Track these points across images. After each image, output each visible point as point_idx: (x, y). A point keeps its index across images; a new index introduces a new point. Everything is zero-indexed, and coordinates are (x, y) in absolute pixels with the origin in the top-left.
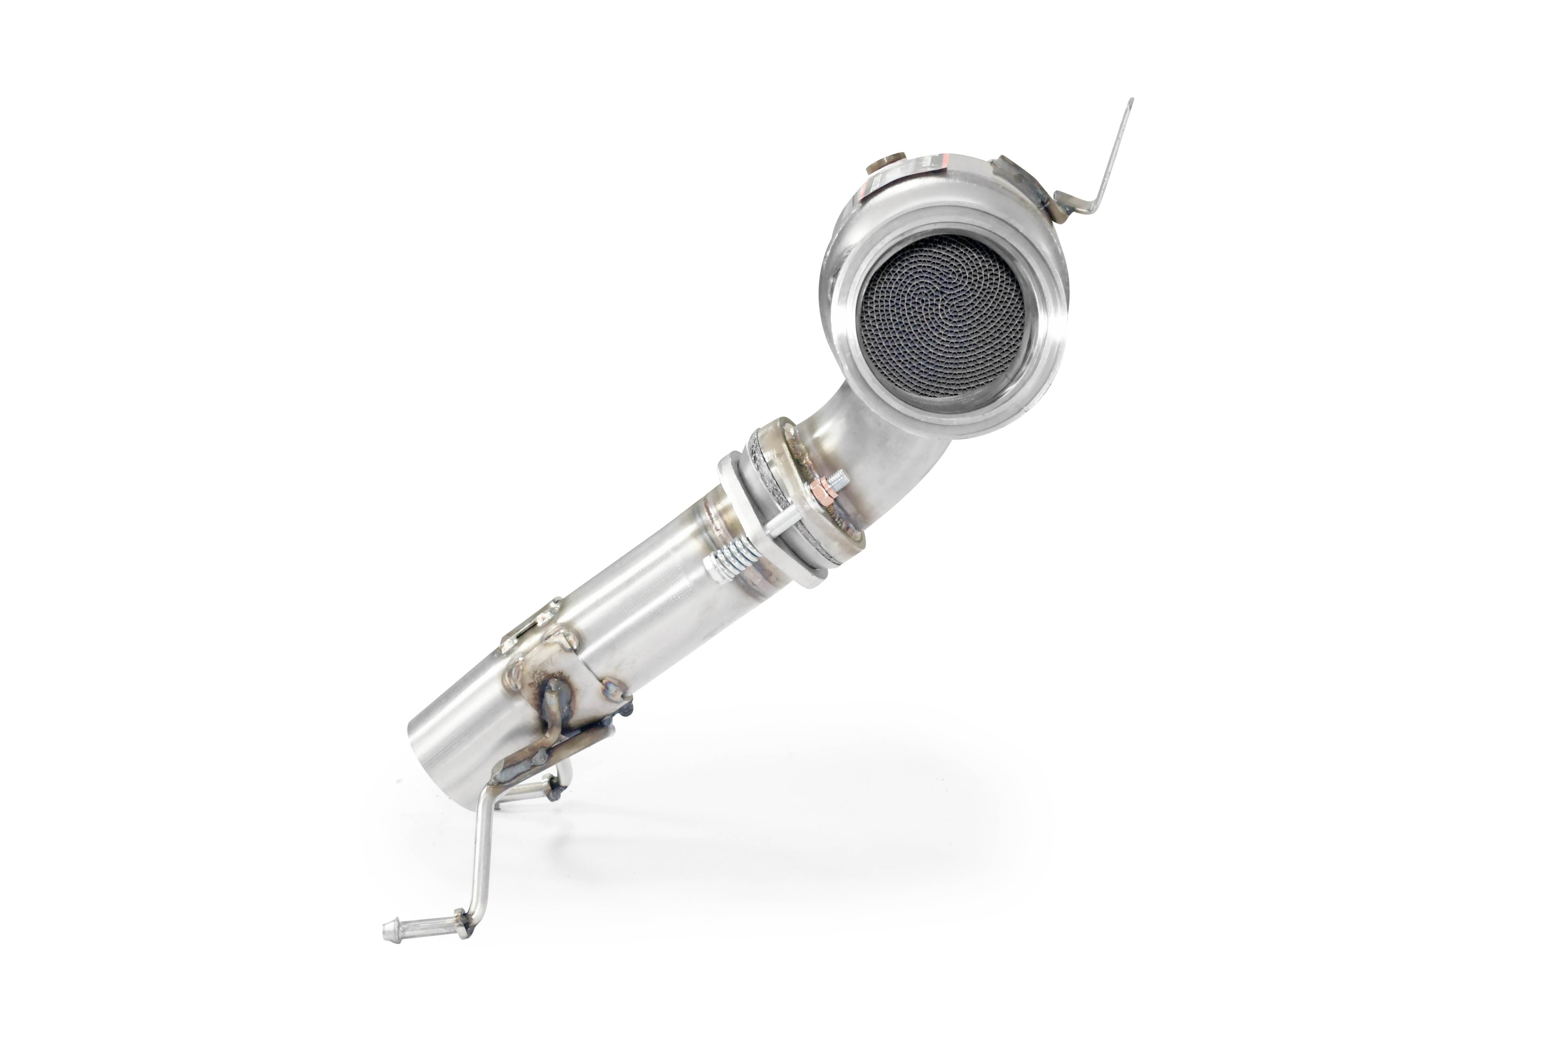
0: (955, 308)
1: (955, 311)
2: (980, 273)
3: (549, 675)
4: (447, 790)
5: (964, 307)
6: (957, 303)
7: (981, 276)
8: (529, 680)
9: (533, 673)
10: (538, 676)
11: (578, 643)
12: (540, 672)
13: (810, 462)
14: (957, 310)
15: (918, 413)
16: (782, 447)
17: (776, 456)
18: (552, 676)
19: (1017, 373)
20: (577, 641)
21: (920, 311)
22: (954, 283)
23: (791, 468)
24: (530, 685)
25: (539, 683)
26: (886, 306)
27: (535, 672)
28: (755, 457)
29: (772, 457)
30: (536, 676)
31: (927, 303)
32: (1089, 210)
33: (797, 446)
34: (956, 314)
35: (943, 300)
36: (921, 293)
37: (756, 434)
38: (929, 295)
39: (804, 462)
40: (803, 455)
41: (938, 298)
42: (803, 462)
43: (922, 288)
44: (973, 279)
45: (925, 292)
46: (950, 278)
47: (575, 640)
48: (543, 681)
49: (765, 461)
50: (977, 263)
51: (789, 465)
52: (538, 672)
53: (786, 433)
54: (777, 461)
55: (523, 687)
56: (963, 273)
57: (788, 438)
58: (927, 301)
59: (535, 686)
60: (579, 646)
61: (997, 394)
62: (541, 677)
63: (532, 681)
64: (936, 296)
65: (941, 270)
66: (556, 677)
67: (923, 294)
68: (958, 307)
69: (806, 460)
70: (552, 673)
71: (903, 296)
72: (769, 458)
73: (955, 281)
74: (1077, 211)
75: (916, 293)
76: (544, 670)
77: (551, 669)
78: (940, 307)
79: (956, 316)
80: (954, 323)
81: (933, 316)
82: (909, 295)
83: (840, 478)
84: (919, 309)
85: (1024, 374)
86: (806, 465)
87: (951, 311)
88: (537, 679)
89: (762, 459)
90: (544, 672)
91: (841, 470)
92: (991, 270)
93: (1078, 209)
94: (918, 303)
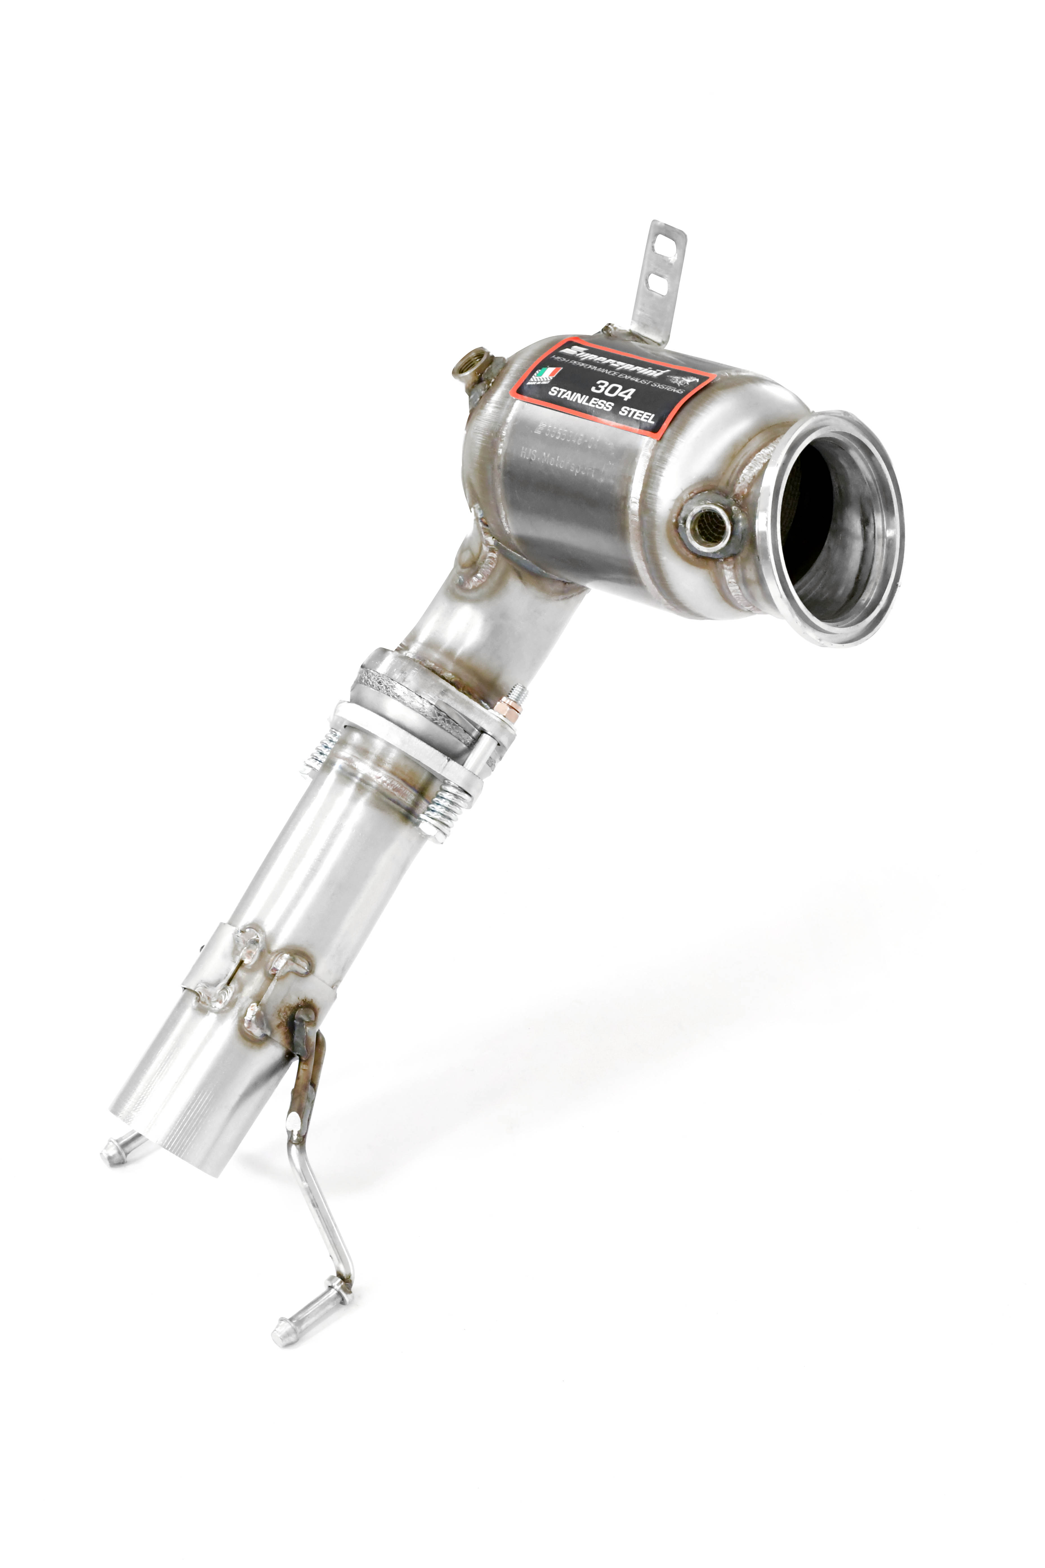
3: (294, 1008)
4: (201, 1166)
8: (277, 1022)
9: (277, 1013)
10: (283, 1014)
11: (307, 963)
12: (285, 1009)
18: (298, 1007)
20: (305, 961)
24: (278, 1026)
25: (286, 1020)
27: (280, 1011)
30: (282, 1014)
47: (304, 961)
48: (290, 1017)
52: (283, 1009)
55: (272, 1032)
59: (284, 1025)
60: (310, 965)
62: (286, 1013)
63: (278, 1022)
66: (301, 1007)
70: (296, 1004)
76: (288, 1005)
77: (294, 1001)
88: (284, 1017)
90: (288, 1007)
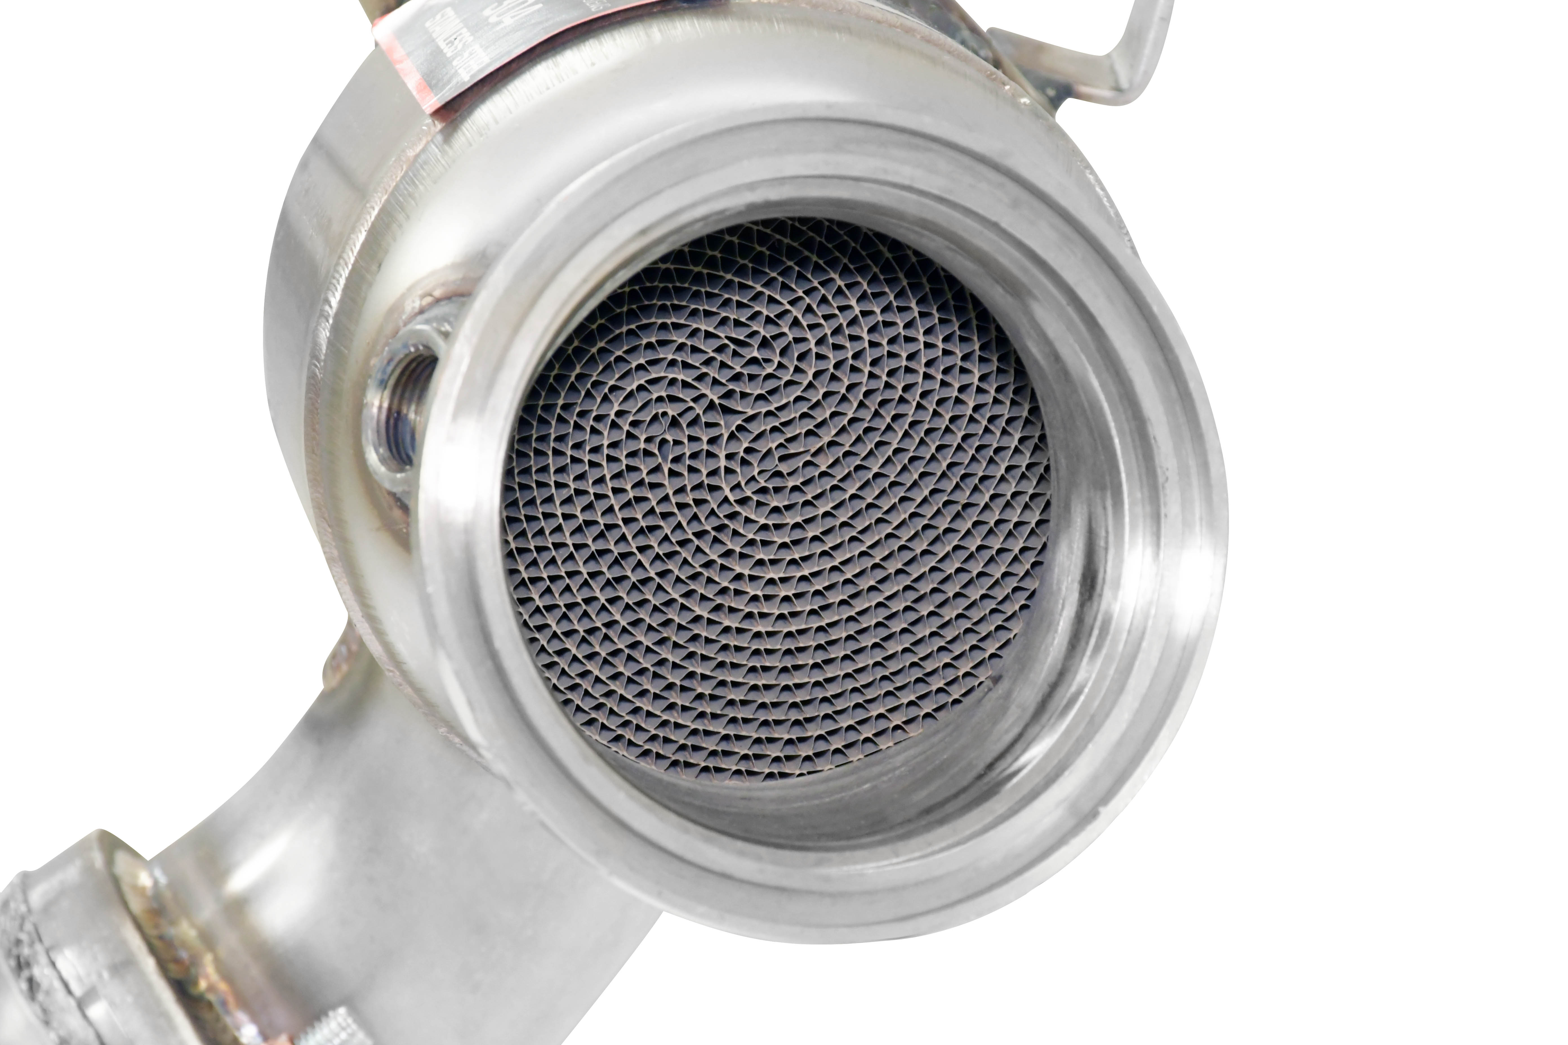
0: (772, 464)
1: (778, 474)
2: (853, 338)
5: (808, 458)
6: (781, 445)
7: (858, 347)
13: (223, 986)
14: (784, 468)
15: (741, 853)
16: (124, 943)
17: (106, 975)
19: (1054, 687)
21: (655, 479)
22: (769, 376)
23: (165, 1015)
26: (538, 471)
28: (31, 981)
29: (94, 978)
31: (678, 451)
32: (1118, 89)
33: (172, 931)
34: (777, 482)
35: (732, 436)
36: (655, 418)
37: (19, 896)
38: (684, 422)
39: (203, 985)
40: (195, 961)
41: (714, 432)
42: (195, 983)
43: (660, 399)
44: (833, 357)
45: (671, 413)
46: (754, 361)
49: (69, 992)
50: (844, 303)
51: (158, 1002)
53: (126, 889)
54: (112, 988)
56: (797, 340)
57: (136, 905)
58: (677, 443)
61: (990, 766)
64: (709, 425)
65: (722, 335)
67: (666, 422)
68: (782, 459)
69: (207, 977)
71: (594, 431)
72: (80, 979)
73: (769, 370)
74: (1078, 96)
75: (639, 417)
78: (723, 463)
79: (777, 490)
80: (775, 515)
81: (699, 495)
82: (614, 425)
83: (337, 1035)
84: (650, 473)
85: (1086, 690)
86: (211, 997)
87: (760, 473)
89: (57, 984)
91: (342, 1011)
92: (892, 324)
93: (1084, 89)
94: (647, 453)
